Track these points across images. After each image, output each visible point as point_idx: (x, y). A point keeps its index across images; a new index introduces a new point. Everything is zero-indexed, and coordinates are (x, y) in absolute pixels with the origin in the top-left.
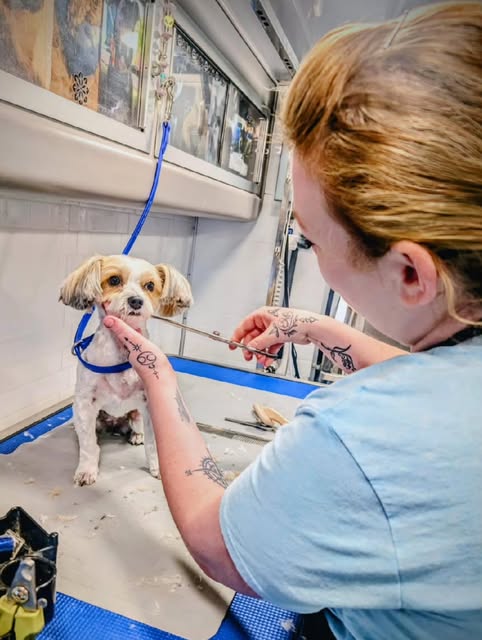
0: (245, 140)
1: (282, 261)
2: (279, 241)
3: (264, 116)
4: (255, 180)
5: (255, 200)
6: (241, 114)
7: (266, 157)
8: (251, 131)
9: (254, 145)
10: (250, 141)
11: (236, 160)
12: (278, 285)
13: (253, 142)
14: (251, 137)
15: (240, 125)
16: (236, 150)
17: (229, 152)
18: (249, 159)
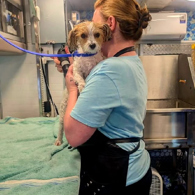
0: (13, 20)
1: (41, 70)
2: (38, 62)
3: (20, 10)
4: (21, 37)
5: (23, 45)
6: (9, 10)
7: (25, 27)
8: (15, 16)
9: (18, 22)
10: (15, 20)
11: (10, 29)
12: (41, 80)
13: (17, 21)
14: (15, 19)
15: (9, 14)
16: (10, 25)
17: (6, 26)
18: (16, 28)
